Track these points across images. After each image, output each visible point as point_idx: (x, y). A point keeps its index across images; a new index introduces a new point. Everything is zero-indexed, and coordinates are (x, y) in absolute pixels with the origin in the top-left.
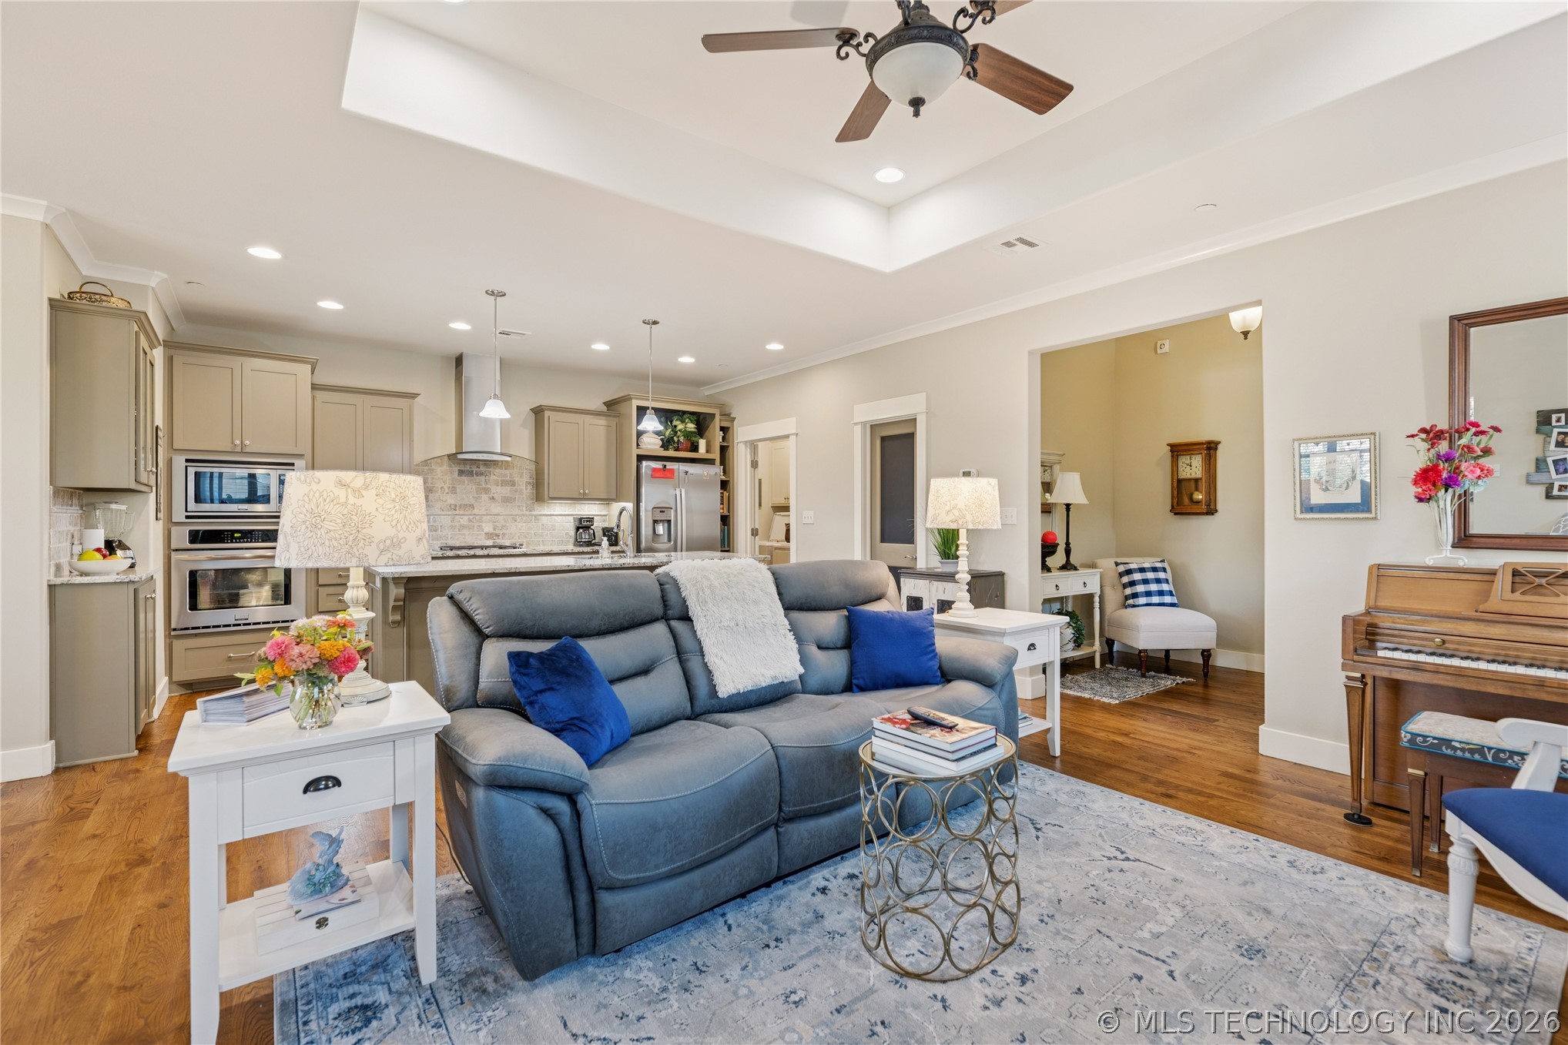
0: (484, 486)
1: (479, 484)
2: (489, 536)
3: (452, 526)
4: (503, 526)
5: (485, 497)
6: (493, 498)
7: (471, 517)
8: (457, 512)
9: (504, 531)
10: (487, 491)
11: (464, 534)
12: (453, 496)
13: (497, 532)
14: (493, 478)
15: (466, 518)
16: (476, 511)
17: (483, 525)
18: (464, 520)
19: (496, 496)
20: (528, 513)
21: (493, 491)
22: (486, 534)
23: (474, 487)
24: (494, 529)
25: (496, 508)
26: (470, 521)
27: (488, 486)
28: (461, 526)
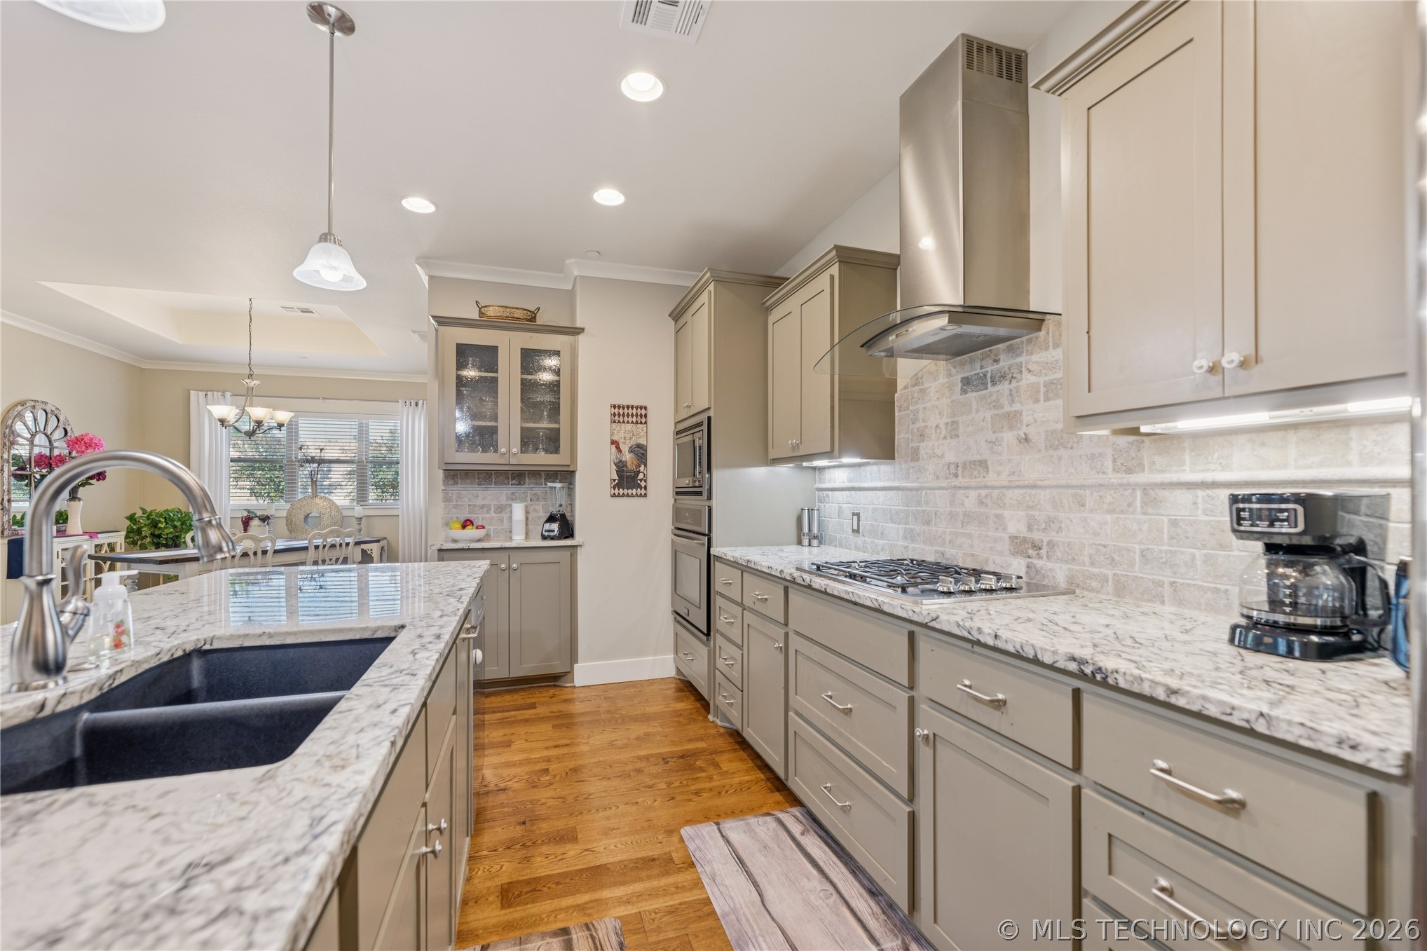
0: (1007, 408)
1: (997, 405)
2: (1022, 546)
3: (950, 514)
4: (1050, 521)
5: (1009, 437)
6: (1027, 440)
7: (983, 492)
8: (956, 482)
9: (1053, 536)
10: (1012, 419)
11: (969, 536)
12: (954, 442)
13: (1036, 536)
14: (1027, 379)
15: (973, 494)
16: (992, 479)
17: (1006, 513)
18: (970, 501)
19: (1031, 431)
20: (1115, 478)
21: (1026, 418)
22: (1013, 538)
23: (988, 415)
24: (1030, 528)
25: (1033, 468)
26: (981, 503)
27: (1017, 407)
28: (965, 514)
